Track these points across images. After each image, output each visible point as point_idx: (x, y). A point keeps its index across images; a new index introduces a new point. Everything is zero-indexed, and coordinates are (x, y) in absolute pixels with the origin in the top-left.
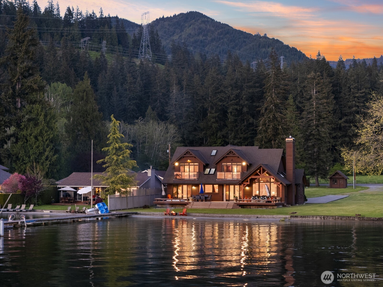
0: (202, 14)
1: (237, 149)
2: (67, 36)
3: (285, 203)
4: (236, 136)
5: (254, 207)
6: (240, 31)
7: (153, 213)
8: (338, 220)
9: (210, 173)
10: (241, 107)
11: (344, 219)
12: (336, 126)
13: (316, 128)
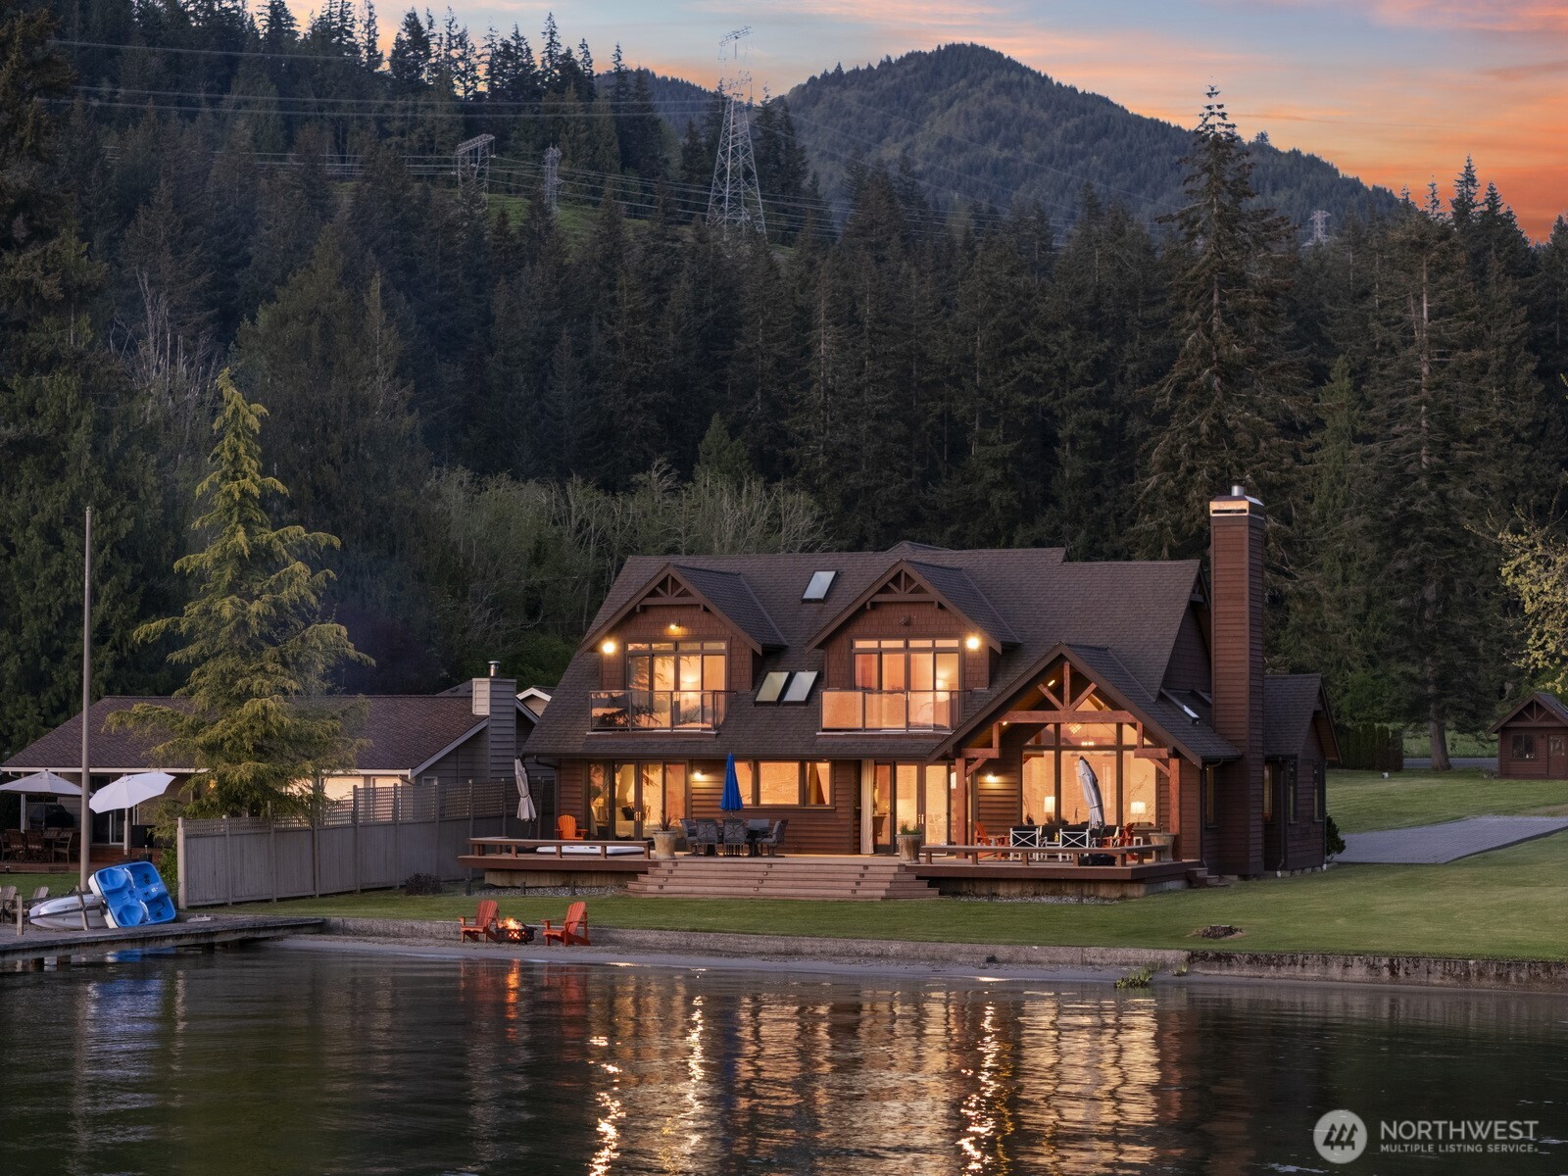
0: (1000, 55)
1: (947, 563)
2: (402, 134)
3: (1200, 865)
4: (1097, 545)
5: (1016, 890)
6: (1155, 123)
7: (409, 923)
8: (1484, 982)
9: (789, 697)
10: (1117, 416)
11: (1519, 979)
12: (1544, 498)
13: (1432, 488)
